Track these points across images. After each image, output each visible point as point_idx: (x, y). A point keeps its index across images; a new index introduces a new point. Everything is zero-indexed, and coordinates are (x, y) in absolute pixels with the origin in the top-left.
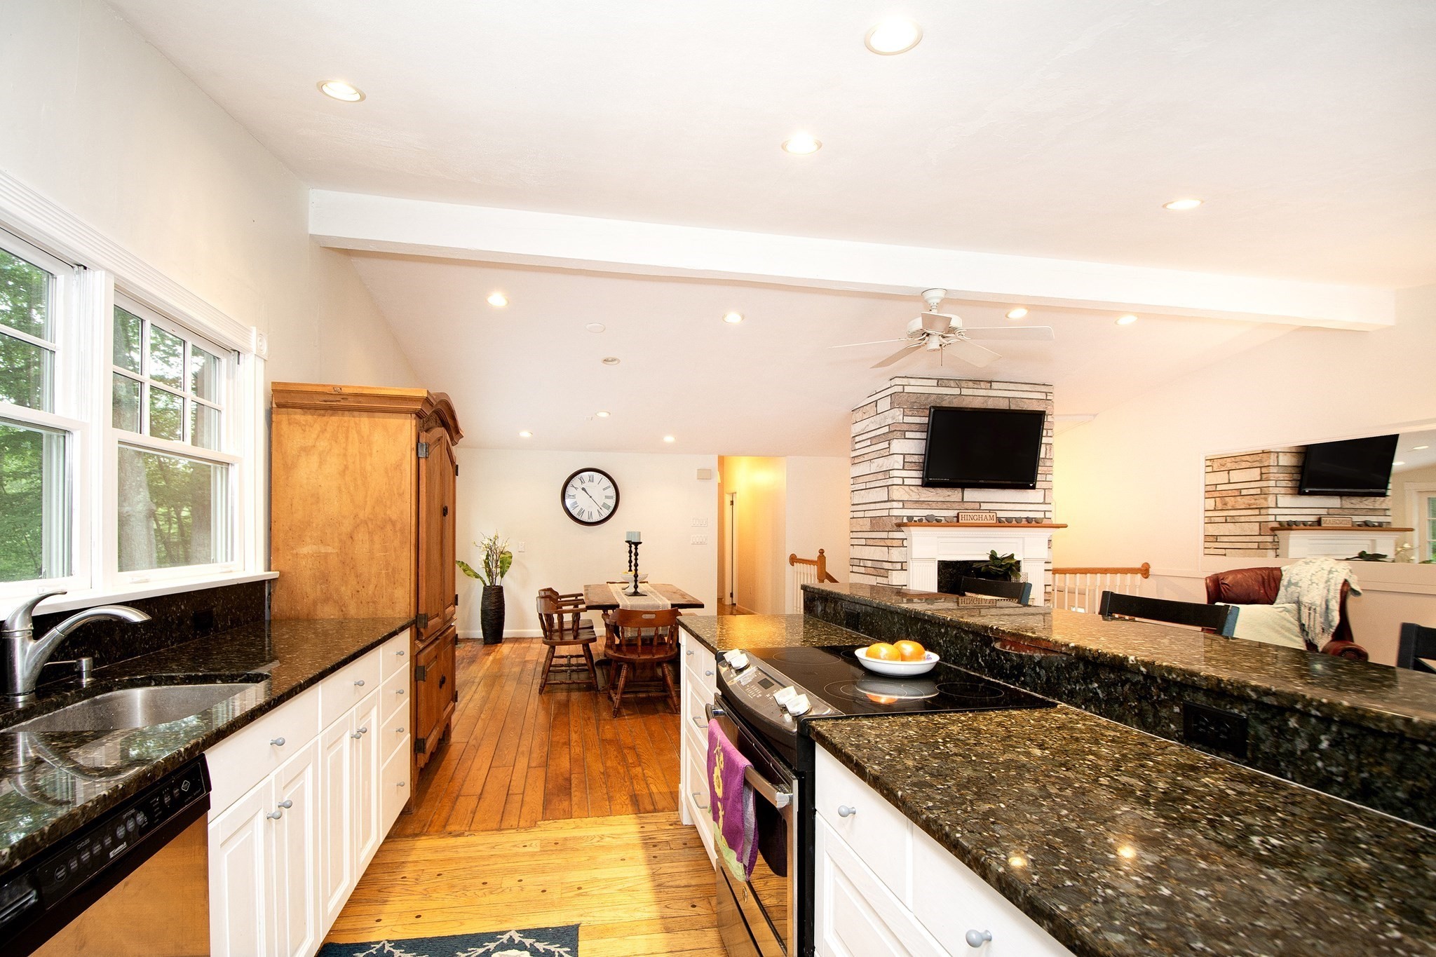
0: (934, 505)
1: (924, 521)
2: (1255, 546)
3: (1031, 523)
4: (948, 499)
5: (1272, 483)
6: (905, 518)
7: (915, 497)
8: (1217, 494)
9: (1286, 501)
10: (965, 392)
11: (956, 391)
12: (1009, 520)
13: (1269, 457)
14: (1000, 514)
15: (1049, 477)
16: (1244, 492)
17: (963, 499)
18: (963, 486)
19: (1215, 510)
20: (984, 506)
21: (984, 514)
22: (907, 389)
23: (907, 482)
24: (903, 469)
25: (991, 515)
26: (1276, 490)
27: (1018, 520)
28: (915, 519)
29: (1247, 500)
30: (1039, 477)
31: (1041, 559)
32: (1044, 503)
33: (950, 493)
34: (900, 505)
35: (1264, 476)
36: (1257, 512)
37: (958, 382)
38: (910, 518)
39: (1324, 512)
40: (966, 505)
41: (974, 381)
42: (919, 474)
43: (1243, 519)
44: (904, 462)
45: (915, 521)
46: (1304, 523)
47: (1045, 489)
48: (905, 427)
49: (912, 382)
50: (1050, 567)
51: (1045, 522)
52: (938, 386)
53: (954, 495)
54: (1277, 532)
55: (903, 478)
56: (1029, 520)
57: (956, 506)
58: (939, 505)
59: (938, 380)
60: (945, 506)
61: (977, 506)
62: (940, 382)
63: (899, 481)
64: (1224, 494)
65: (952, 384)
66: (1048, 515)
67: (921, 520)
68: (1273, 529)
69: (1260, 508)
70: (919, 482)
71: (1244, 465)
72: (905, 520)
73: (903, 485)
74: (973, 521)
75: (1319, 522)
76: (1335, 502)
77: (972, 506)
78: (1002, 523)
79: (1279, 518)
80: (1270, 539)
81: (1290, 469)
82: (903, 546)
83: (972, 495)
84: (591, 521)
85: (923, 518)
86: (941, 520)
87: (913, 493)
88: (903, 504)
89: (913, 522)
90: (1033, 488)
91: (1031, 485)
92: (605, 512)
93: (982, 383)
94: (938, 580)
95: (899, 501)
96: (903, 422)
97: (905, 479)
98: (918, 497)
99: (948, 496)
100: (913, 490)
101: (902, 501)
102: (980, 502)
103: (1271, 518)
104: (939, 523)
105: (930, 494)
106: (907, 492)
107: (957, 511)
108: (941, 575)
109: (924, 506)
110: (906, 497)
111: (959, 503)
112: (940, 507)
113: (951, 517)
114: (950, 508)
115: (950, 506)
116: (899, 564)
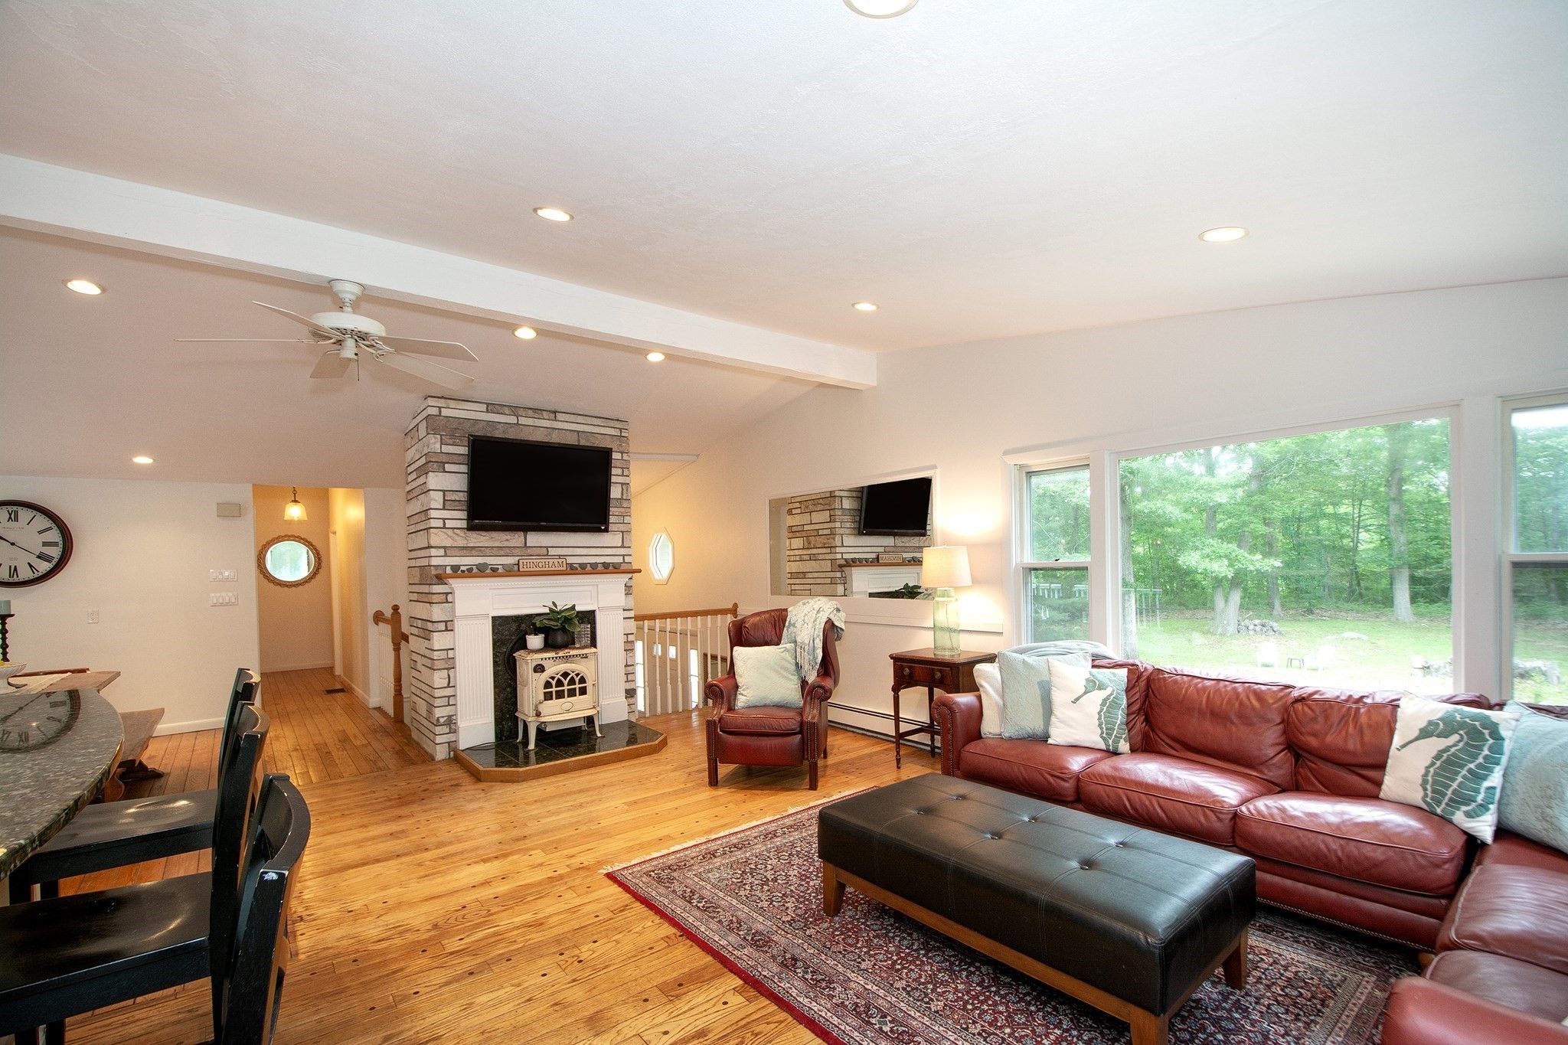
0: (488, 552)
1: (475, 570)
2: (829, 581)
3: (609, 569)
4: (506, 544)
5: (838, 525)
6: (448, 568)
7: (461, 543)
8: (804, 534)
9: (850, 540)
10: (523, 421)
11: (512, 419)
12: (583, 566)
14: (570, 560)
15: (627, 519)
16: (821, 532)
17: (526, 543)
18: (526, 530)
19: (803, 549)
20: (552, 552)
21: (551, 561)
22: (445, 412)
23: (449, 524)
24: (444, 509)
25: (560, 561)
26: (842, 531)
27: (594, 566)
28: (462, 568)
29: (822, 540)
30: (612, 519)
31: (617, 608)
32: (623, 546)
33: (508, 537)
34: (441, 552)
35: (832, 518)
36: (828, 551)
37: (515, 410)
38: (455, 568)
39: (882, 550)
40: (529, 551)
41: (535, 409)
42: (463, 515)
43: (820, 557)
44: (444, 500)
45: (463, 571)
46: (866, 560)
47: (622, 532)
48: (444, 458)
49: (452, 404)
50: (631, 614)
51: (624, 567)
52: (487, 411)
53: (515, 539)
54: (844, 569)
55: (444, 519)
56: (606, 565)
57: (516, 551)
58: (495, 551)
59: (489, 404)
60: (502, 553)
61: (543, 551)
62: (491, 407)
63: (440, 524)
64: (809, 533)
65: (508, 410)
66: (627, 559)
67: (470, 570)
68: (841, 566)
69: (831, 547)
70: (464, 524)
71: (820, 507)
72: (449, 571)
73: (444, 527)
74: (538, 569)
75: (877, 559)
76: (889, 541)
77: (538, 551)
78: (573, 570)
79: (846, 556)
80: (839, 575)
81: (854, 511)
82: (447, 602)
83: (535, 539)
84: (15, 579)
85: (474, 567)
86: (498, 569)
87: (456, 538)
88: (445, 551)
89: (459, 572)
90: (606, 530)
91: (603, 528)
92: (44, 567)
93: (544, 413)
94: (493, 639)
95: (440, 547)
96: (442, 452)
97: (446, 521)
98: (466, 542)
99: (507, 540)
100: (457, 534)
101: (445, 548)
102: (547, 547)
103: (839, 556)
104: (494, 572)
105: (482, 538)
106: (450, 537)
107: (518, 558)
108: (497, 633)
109: (474, 552)
110: (448, 543)
111: (520, 549)
112: (497, 553)
113: (510, 564)
114: (510, 554)
115: (509, 552)
116: (441, 623)
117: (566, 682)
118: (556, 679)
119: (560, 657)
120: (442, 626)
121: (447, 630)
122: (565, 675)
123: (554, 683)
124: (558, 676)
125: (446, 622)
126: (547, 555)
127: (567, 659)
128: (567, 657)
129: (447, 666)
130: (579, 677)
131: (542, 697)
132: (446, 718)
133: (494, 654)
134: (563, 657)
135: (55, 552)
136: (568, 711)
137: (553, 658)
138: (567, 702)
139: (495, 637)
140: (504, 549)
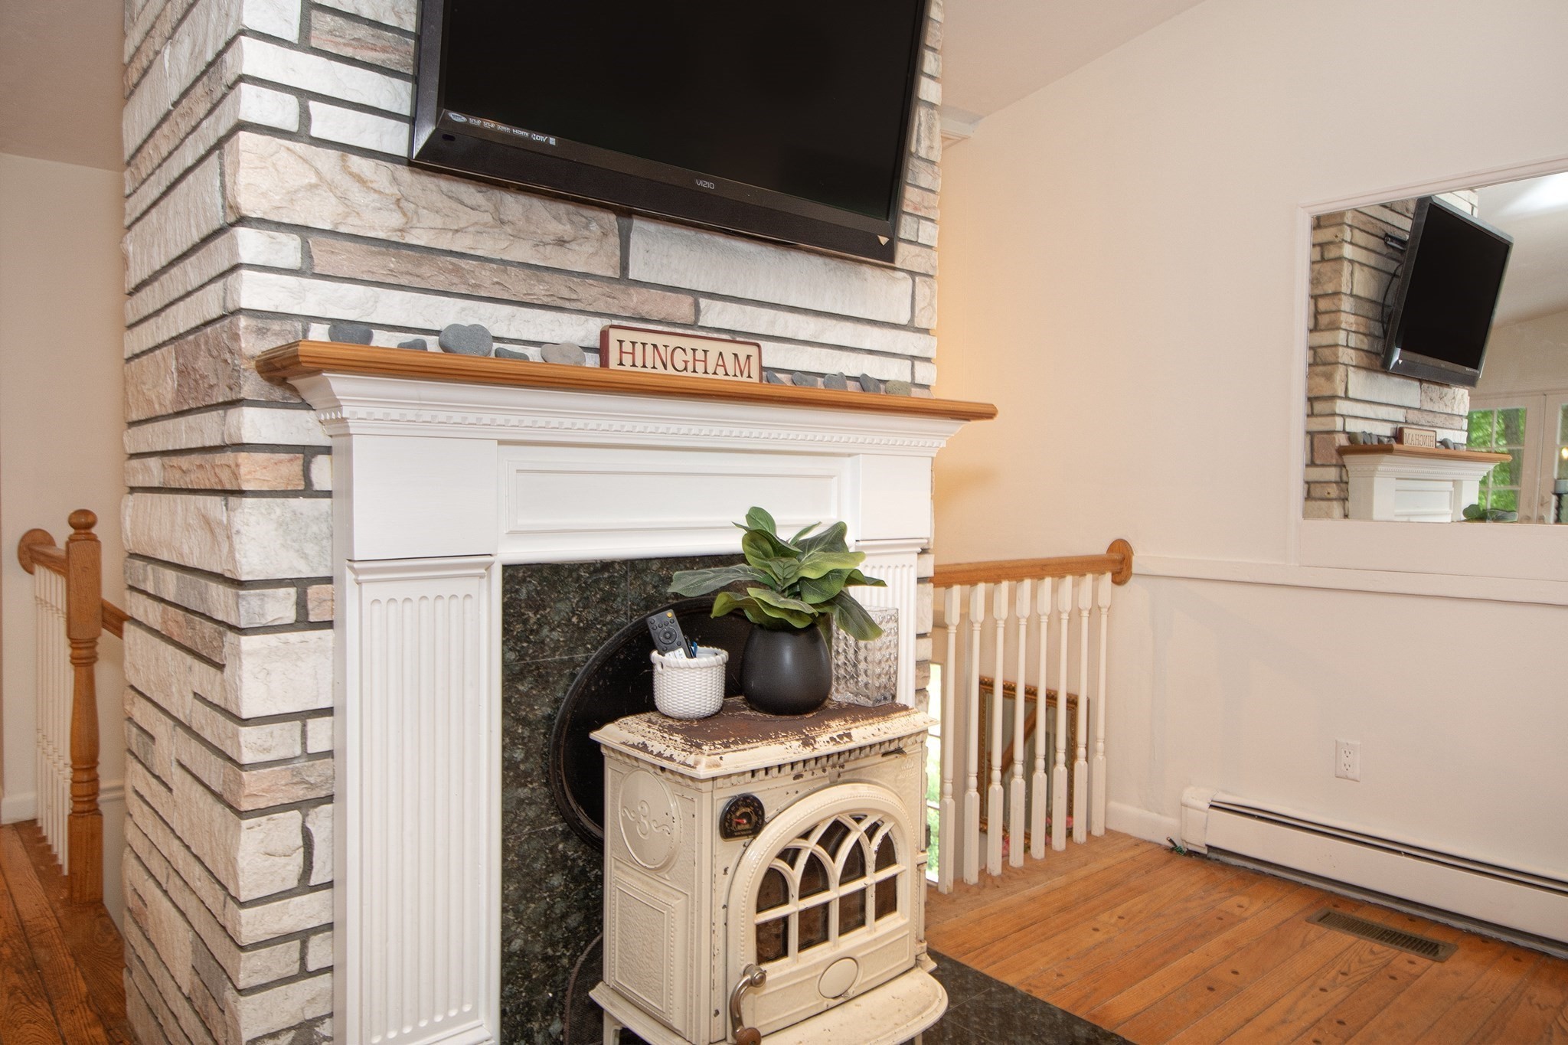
0: (486, 279)
1: (437, 351)
4: (555, 258)
6: (321, 330)
7: (382, 223)
12: (804, 383)
13: (1339, 272)
14: (775, 356)
17: (624, 267)
20: (715, 315)
21: (714, 348)
23: (326, 122)
24: (304, 44)
25: (743, 351)
26: (1347, 357)
27: (833, 384)
28: (381, 343)
32: (913, 325)
33: (563, 229)
34: (288, 250)
38: (349, 337)
40: (635, 300)
44: (308, 4)
45: (386, 348)
46: (1381, 442)
47: (914, 275)
50: (935, 564)
54: (1347, 460)
55: (304, 96)
56: (864, 388)
57: (590, 293)
58: (518, 285)
60: (540, 291)
61: (682, 309)
63: (282, 111)
67: (415, 349)
68: (1338, 452)
72: (320, 346)
73: (302, 134)
74: (671, 373)
75: (1398, 436)
77: (667, 304)
79: (1352, 428)
80: (1332, 474)
81: (1367, 306)
82: (308, 491)
83: (664, 253)
85: (431, 340)
86: (524, 358)
87: (357, 195)
88: (306, 251)
89: (368, 358)
90: (885, 256)
91: (883, 240)
94: (506, 665)
95: (283, 227)
97: (313, 104)
98: (396, 220)
99: (558, 241)
100: (360, 180)
101: (302, 230)
102: (695, 294)
103: (1338, 423)
106: (329, 187)
107: (607, 322)
108: (518, 639)
109: (431, 273)
110: (319, 211)
111: (608, 289)
112: (519, 290)
113: (571, 345)
114: (567, 305)
115: (566, 294)
116: (282, 592)
117: (834, 870)
118: (802, 861)
120: (281, 606)
121: (303, 622)
122: (834, 836)
123: (795, 878)
125: (301, 584)
126: (693, 325)
127: (824, 767)
129: (300, 793)
131: (745, 950)
133: (506, 732)
134: (812, 759)
136: (840, 1000)
137: (793, 766)
139: (512, 656)
140: (546, 276)
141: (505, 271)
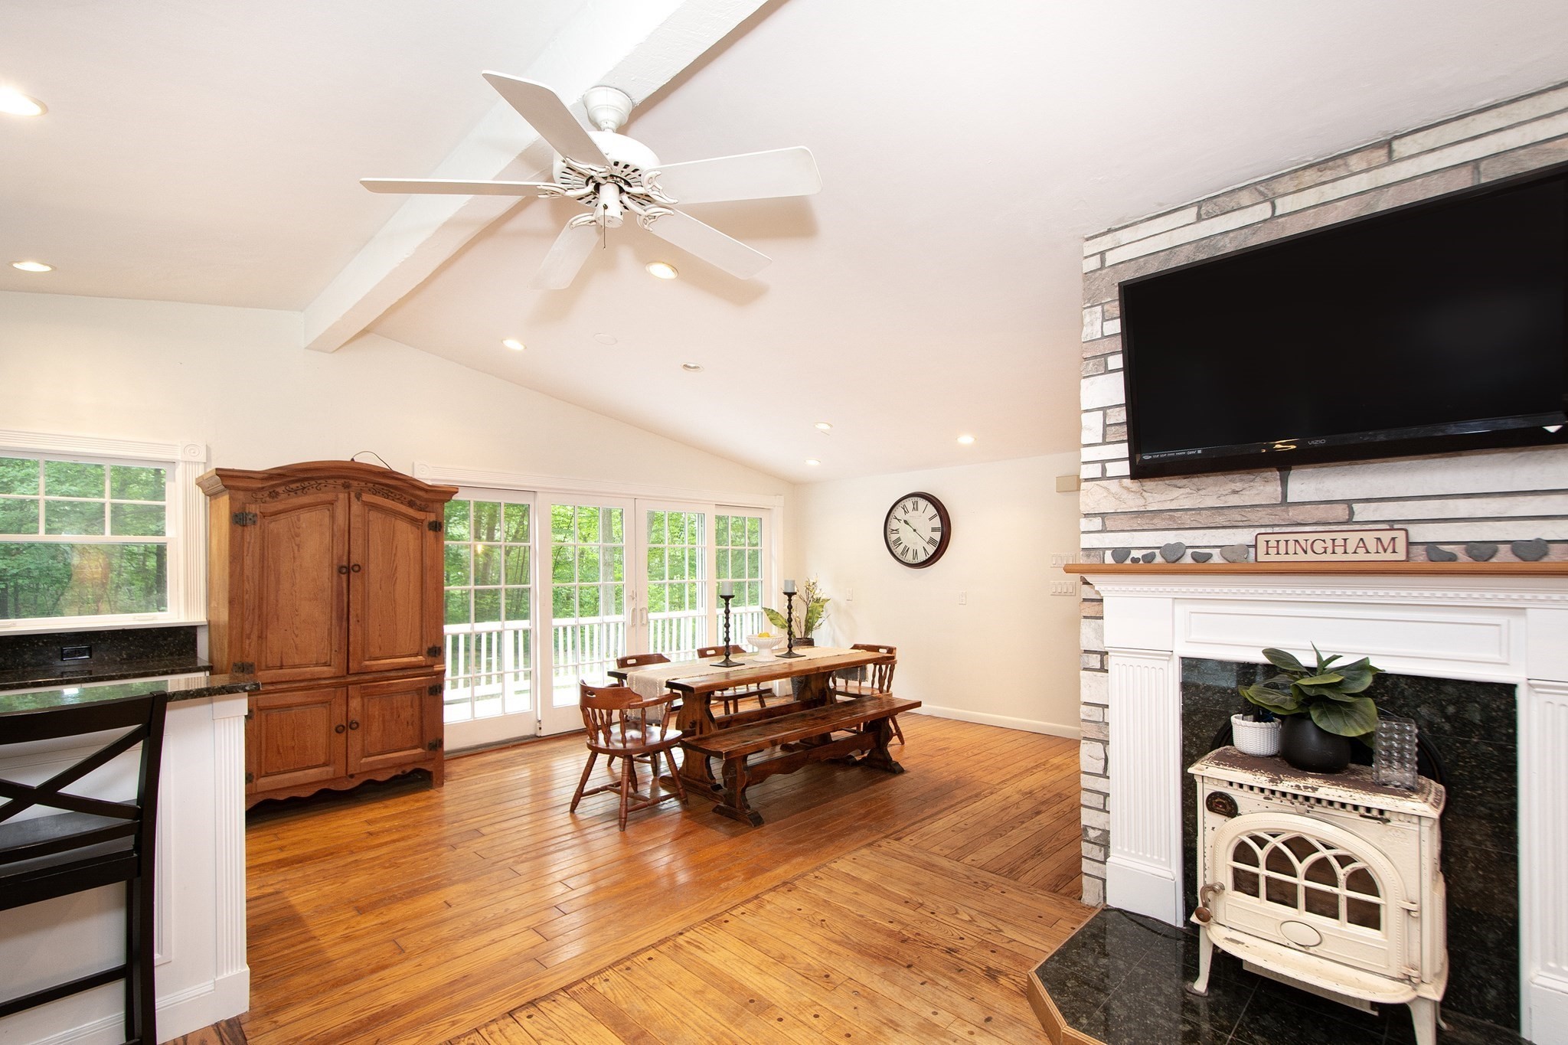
0: (1187, 519)
1: (1159, 559)
4: (1234, 501)
6: (1108, 553)
7: (1133, 503)
10: (1284, 205)
11: (1263, 211)
14: (1422, 534)
17: (1285, 495)
18: (1285, 464)
20: (1362, 512)
22: (1111, 258)
23: (1111, 470)
24: (1105, 443)
28: (1135, 554)
33: (1238, 486)
34: (1096, 524)
37: (1265, 189)
38: (1121, 554)
40: (1293, 514)
41: (1320, 165)
44: (1105, 426)
45: (1135, 560)
49: (1125, 236)
52: (1199, 218)
53: (1261, 489)
55: (1103, 462)
57: (1256, 515)
58: (1204, 519)
59: (1199, 204)
60: (1220, 520)
61: (1341, 512)
62: (1207, 207)
63: (1095, 471)
65: (1245, 198)
67: (1149, 558)
70: (1124, 468)
72: (1108, 558)
73: (1104, 477)
77: (1321, 513)
78: (1434, 563)
83: (1315, 484)
84: (916, 561)
85: (1157, 552)
86: (1210, 556)
87: (1125, 496)
88: (1104, 522)
89: (1128, 561)
91: (1552, 429)
92: (931, 550)
93: (1355, 162)
94: (1185, 706)
95: (1095, 515)
96: (1104, 337)
97: (1107, 465)
98: (1142, 502)
99: (1235, 492)
100: (1127, 488)
101: (1103, 515)
102: (1349, 503)
104: (1201, 566)
105: (1177, 493)
106: (1114, 495)
107: (1259, 531)
108: (1193, 694)
109: (1158, 523)
110: (1107, 507)
111: (1269, 510)
112: (1204, 521)
113: (1241, 546)
114: (1241, 524)
115: (1239, 518)
116: (1095, 655)
117: (1301, 868)
118: (1268, 848)
119: (1284, 794)
120: (1095, 661)
121: (1102, 669)
122: (1301, 846)
123: (1262, 854)
124: (1277, 842)
125: (1102, 654)
126: (1349, 521)
127: (1311, 803)
128: (1307, 799)
129: (1101, 737)
130: (1349, 868)
132: (1099, 833)
134: (1295, 796)
135: (937, 536)
136: (1304, 948)
137: (1262, 790)
138: (1301, 921)
139: (1188, 702)
140: (1226, 511)
141: (1199, 514)
